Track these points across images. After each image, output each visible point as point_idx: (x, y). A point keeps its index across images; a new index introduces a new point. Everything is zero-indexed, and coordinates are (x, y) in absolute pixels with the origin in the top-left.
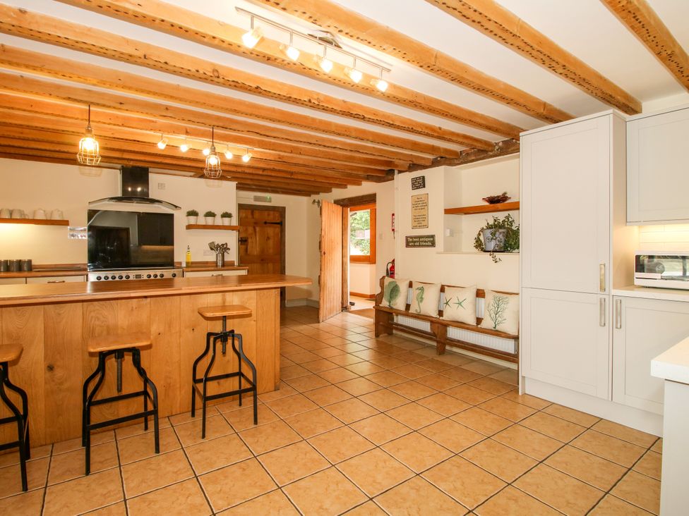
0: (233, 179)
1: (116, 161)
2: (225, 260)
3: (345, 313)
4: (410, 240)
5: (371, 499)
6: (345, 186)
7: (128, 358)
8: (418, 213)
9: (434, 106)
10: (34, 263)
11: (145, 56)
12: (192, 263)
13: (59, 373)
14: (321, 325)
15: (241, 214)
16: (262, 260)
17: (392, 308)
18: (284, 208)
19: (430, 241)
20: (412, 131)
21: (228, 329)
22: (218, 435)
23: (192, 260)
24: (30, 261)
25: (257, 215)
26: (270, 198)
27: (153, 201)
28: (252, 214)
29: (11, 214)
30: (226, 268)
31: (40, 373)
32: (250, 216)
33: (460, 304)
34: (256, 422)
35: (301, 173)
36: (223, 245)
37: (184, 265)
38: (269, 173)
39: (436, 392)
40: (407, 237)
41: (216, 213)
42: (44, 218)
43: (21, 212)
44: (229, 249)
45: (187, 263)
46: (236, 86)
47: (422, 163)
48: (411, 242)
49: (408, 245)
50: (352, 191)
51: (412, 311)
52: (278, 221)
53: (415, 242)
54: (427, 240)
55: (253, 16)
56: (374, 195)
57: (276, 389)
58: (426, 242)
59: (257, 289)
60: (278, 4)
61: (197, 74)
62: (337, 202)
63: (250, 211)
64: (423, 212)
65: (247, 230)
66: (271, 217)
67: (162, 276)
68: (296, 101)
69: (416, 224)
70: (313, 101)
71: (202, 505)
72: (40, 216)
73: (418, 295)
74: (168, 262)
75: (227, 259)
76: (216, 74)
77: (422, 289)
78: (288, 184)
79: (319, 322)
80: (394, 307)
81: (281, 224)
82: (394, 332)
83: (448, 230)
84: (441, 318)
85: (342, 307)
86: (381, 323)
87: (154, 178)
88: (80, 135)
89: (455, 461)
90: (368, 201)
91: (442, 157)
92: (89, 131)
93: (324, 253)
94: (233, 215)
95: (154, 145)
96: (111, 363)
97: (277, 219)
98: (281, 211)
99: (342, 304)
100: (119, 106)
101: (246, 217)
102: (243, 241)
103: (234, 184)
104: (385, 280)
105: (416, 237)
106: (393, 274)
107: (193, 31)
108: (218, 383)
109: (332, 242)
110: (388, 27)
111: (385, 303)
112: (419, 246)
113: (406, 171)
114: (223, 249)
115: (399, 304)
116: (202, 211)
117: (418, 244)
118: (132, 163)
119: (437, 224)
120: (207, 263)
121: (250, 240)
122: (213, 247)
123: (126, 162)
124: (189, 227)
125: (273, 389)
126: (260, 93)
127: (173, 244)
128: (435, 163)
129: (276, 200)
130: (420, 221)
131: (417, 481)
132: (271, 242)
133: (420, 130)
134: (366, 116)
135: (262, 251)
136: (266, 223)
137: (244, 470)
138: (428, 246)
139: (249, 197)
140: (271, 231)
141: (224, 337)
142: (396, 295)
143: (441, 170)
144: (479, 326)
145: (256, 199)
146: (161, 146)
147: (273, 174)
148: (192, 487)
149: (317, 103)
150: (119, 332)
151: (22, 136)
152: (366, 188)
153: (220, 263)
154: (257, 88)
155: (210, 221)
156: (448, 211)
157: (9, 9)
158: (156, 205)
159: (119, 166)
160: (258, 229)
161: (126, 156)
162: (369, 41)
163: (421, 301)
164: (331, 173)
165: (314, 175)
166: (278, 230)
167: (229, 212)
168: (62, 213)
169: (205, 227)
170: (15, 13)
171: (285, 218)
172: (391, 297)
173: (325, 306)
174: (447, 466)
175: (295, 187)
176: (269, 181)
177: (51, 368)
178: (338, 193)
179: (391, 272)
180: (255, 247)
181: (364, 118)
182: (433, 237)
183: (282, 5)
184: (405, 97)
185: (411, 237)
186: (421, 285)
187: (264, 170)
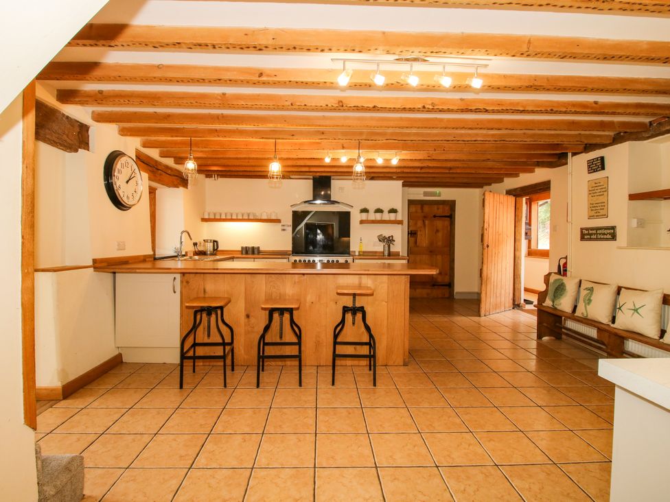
0: (398, 178)
1: (308, 174)
2: (391, 250)
3: (516, 311)
4: (586, 232)
5: (437, 467)
6: (517, 175)
7: (287, 316)
8: (595, 200)
9: (562, 84)
10: (261, 249)
11: (292, 105)
12: (364, 252)
13: (253, 320)
14: (483, 318)
15: (411, 210)
16: (431, 252)
17: (556, 309)
18: (455, 201)
19: (610, 234)
20: (552, 112)
21: (358, 305)
22: (343, 386)
23: (364, 250)
24: (259, 248)
25: (426, 209)
26: (440, 193)
27: (334, 202)
28: (422, 208)
29: (249, 216)
30: (391, 257)
31: (243, 319)
32: (419, 211)
33: (636, 310)
34: (375, 385)
35: (458, 168)
36: (389, 237)
37: (357, 254)
38: (427, 171)
39: (574, 404)
40: (582, 229)
41: (383, 209)
42: (266, 218)
43: (254, 215)
44: (394, 241)
45: (359, 252)
46: (357, 109)
47: (598, 141)
48: (587, 235)
49: (582, 238)
50: (525, 179)
51: (578, 313)
52: (448, 215)
53: (591, 234)
54: (606, 232)
55: (345, 61)
56: (549, 182)
57: (405, 364)
58: (604, 234)
59: (388, 275)
60: (354, 50)
61: (328, 108)
62: (509, 192)
63: (420, 206)
64: (601, 199)
65: (416, 224)
66: (441, 210)
67: (338, 261)
68: (411, 110)
69: (593, 213)
70: (427, 107)
71: (311, 425)
72: (265, 217)
73: (587, 295)
74: (345, 250)
75: (393, 249)
76: (341, 104)
77: (591, 290)
78: (454, 178)
79: (480, 316)
80: (559, 308)
81: (451, 217)
82: (564, 337)
83: (636, 220)
84: (612, 325)
85: (514, 304)
86: (545, 324)
87: (336, 184)
88: (270, 160)
89: (547, 468)
90: (542, 189)
91: (625, 132)
92: (275, 158)
93: (488, 246)
94: (398, 210)
95: (322, 159)
96: (276, 316)
97: (447, 211)
98: (451, 205)
99: (514, 300)
100: (291, 137)
101: (416, 212)
102: (412, 234)
103: (400, 183)
104: (551, 277)
105: (592, 229)
106: (565, 271)
107: (310, 82)
108: (355, 348)
109: (499, 235)
110: (463, 33)
111: (548, 303)
112: (597, 239)
113: (582, 153)
114: (389, 241)
115: (565, 304)
116: (372, 209)
117: (595, 237)
118: (318, 174)
119: (619, 212)
120: (376, 252)
121: (419, 233)
122: (382, 239)
123: (314, 174)
124: (362, 222)
125: (402, 364)
126: (378, 110)
127: (349, 237)
128: (617, 139)
129: (445, 194)
130: (598, 209)
131: (492, 470)
132: (440, 234)
133: (564, 110)
134: (487, 108)
135: (431, 243)
136: (435, 216)
137: (350, 414)
138: (607, 239)
139: (418, 193)
140: (439, 224)
141: (355, 310)
142: (561, 295)
143: (624, 148)
144: (661, 340)
145: (426, 194)
146: (327, 160)
147: (431, 171)
148: (311, 413)
149: (431, 107)
150: (287, 297)
151: (249, 164)
152: (540, 175)
153: (386, 253)
154: (374, 107)
155: (378, 216)
156: (633, 197)
157: (218, 94)
158: (337, 205)
159: (312, 177)
160: (427, 222)
161: (312, 169)
162: (443, 51)
163: (589, 304)
164: (490, 164)
165: (476, 168)
166: (447, 222)
167: (395, 208)
168: (277, 214)
169: (373, 222)
170: (221, 96)
171: (454, 211)
172: (554, 296)
173: (488, 300)
174: (535, 469)
175: (460, 181)
176: (434, 177)
177: (248, 316)
178: (511, 183)
179: (562, 270)
180: (424, 239)
181: (486, 111)
182: (613, 228)
183: (357, 50)
184: (519, 84)
185: (587, 229)
186: (591, 285)
187: (422, 168)
